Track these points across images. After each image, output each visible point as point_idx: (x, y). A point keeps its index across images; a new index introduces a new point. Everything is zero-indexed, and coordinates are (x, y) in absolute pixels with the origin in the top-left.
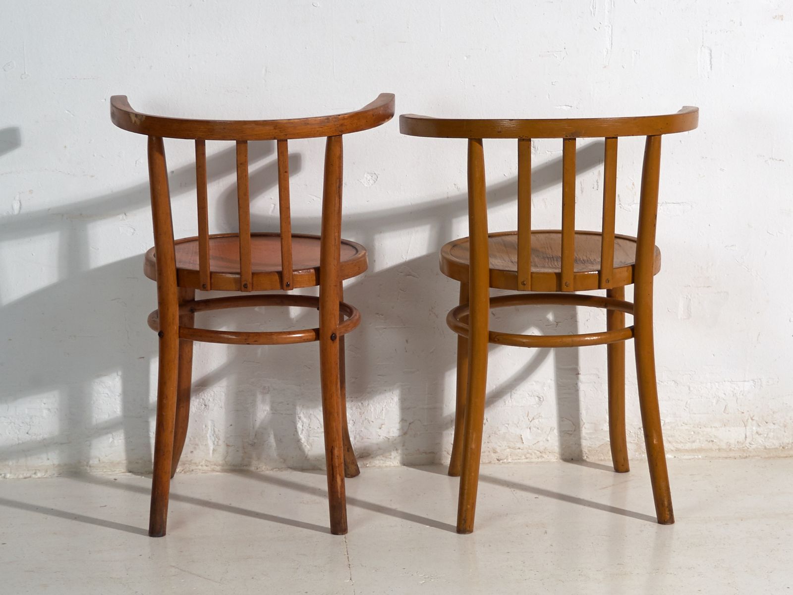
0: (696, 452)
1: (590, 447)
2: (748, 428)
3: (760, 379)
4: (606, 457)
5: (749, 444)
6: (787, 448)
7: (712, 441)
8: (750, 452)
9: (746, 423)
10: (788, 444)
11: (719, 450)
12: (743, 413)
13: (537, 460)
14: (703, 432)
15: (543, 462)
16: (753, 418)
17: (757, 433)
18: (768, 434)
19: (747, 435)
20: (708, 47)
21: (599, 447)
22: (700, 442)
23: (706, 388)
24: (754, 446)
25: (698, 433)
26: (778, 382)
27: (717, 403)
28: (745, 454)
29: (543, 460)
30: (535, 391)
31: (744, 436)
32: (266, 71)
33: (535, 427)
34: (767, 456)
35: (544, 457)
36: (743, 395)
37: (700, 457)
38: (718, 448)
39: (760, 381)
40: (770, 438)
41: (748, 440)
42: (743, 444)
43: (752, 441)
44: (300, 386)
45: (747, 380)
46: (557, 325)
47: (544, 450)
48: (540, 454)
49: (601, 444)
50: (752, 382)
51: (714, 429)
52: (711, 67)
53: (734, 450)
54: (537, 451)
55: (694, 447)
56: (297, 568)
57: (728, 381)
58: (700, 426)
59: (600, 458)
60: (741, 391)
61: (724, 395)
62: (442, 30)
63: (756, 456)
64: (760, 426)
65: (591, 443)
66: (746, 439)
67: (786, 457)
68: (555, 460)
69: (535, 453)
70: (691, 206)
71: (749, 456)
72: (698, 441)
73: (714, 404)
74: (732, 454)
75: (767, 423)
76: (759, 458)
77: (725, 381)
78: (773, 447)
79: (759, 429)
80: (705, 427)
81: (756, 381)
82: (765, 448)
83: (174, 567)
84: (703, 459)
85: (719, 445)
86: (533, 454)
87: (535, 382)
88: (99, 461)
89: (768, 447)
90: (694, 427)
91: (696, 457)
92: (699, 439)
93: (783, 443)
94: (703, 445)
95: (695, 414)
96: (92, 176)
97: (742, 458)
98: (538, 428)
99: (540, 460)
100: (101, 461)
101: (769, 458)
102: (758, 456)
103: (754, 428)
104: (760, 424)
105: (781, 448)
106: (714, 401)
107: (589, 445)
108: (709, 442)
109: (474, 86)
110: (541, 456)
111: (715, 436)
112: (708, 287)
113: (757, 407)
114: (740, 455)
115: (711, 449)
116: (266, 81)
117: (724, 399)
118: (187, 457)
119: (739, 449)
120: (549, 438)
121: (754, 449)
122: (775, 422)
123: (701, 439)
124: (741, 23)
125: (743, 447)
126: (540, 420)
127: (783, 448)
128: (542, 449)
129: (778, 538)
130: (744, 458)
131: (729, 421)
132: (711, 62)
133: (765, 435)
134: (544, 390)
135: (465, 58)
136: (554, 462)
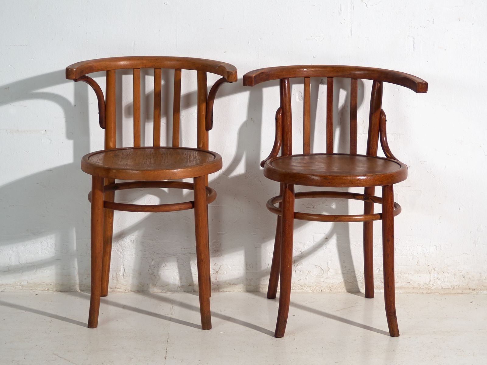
0: (399, 289)
1: (333, 284)
2: (431, 275)
3: (440, 245)
4: (342, 290)
5: (432, 285)
6: (455, 288)
7: (409, 283)
8: (433, 290)
9: (430, 272)
10: (457, 286)
11: (413, 288)
12: (429, 266)
13: (299, 291)
14: (403, 276)
15: (303, 292)
16: (435, 269)
17: (437, 278)
18: (444, 279)
19: (431, 279)
20: (412, 37)
21: (338, 284)
22: (401, 283)
23: (406, 249)
24: (435, 287)
25: (400, 277)
26: (451, 247)
27: (412, 259)
28: (429, 291)
29: (303, 291)
30: (299, 248)
31: (429, 280)
32: (134, 43)
33: (298, 270)
34: (443, 293)
35: (304, 289)
36: (429, 254)
37: (401, 292)
38: (412, 287)
39: (440, 246)
40: (445, 281)
41: (431, 283)
42: (428, 285)
43: (434, 283)
44: (153, 240)
45: (432, 245)
46: (314, 207)
47: (304, 284)
48: (301, 287)
49: (340, 282)
50: (435, 246)
51: (410, 275)
52: (414, 49)
53: (422, 289)
54: (300, 285)
55: (398, 286)
56: (132, 358)
57: (420, 246)
58: (401, 273)
59: (339, 291)
60: (428, 252)
61: (417, 254)
62: (245, 21)
63: (436, 293)
64: (439, 274)
65: (333, 282)
66: (430, 282)
67: (455, 294)
68: (311, 291)
69: (298, 287)
70: (400, 136)
71: (432, 292)
72: (400, 282)
73: (411, 260)
74: (421, 291)
75: (443, 272)
76: (438, 294)
77: (418, 246)
78: (447, 287)
79: (438, 276)
80: (405, 273)
81: (437, 246)
82: (442, 288)
83: (55, 354)
84: (403, 294)
85: (413, 285)
86: (297, 287)
87: (299, 242)
88: (28, 282)
89: (444, 287)
90: (398, 273)
91: (399, 292)
92: (401, 281)
93: (453, 285)
94: (403, 285)
95: (399, 265)
96: (25, 107)
97: (427, 294)
98: (300, 271)
99: (301, 291)
100: (29, 283)
101: (444, 294)
102: (438, 293)
103: (435, 275)
104: (439, 273)
105: (452, 288)
106: (411, 258)
107: (332, 282)
108: (407, 283)
109: (264, 57)
110: (302, 288)
111: (411, 279)
112: (409, 187)
113: (438, 262)
114: (427, 292)
115: (408, 288)
116: (134, 50)
117: (417, 257)
118: (82, 282)
119: (425, 288)
120: (307, 278)
121: (435, 288)
122: (448, 272)
123: (402, 281)
124: (433, 22)
125: (428, 287)
126: (302, 266)
127: (453, 288)
128: (302, 284)
129: (441, 348)
130: (429, 294)
131: (420, 270)
132: (414, 46)
133: (442, 280)
134: (305, 247)
135: (259, 39)
136: (310, 292)
